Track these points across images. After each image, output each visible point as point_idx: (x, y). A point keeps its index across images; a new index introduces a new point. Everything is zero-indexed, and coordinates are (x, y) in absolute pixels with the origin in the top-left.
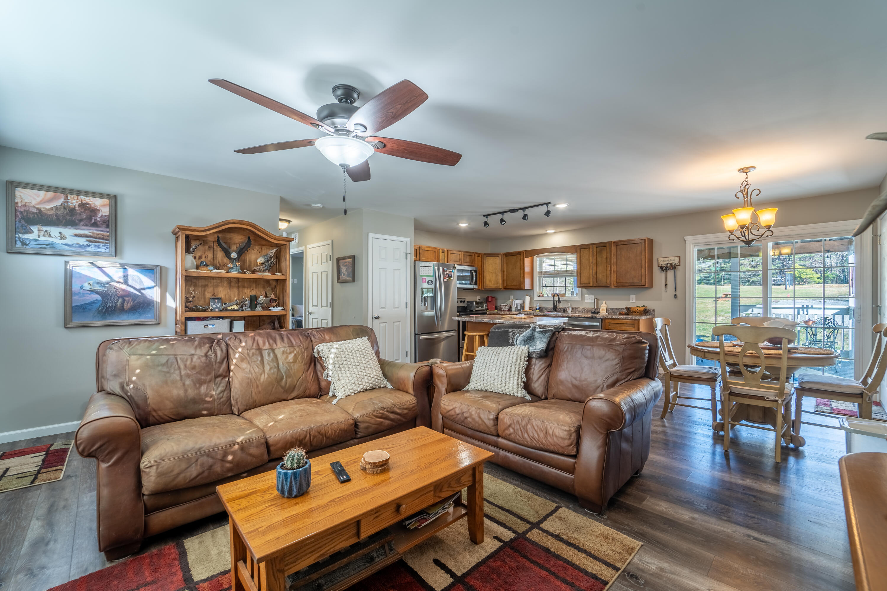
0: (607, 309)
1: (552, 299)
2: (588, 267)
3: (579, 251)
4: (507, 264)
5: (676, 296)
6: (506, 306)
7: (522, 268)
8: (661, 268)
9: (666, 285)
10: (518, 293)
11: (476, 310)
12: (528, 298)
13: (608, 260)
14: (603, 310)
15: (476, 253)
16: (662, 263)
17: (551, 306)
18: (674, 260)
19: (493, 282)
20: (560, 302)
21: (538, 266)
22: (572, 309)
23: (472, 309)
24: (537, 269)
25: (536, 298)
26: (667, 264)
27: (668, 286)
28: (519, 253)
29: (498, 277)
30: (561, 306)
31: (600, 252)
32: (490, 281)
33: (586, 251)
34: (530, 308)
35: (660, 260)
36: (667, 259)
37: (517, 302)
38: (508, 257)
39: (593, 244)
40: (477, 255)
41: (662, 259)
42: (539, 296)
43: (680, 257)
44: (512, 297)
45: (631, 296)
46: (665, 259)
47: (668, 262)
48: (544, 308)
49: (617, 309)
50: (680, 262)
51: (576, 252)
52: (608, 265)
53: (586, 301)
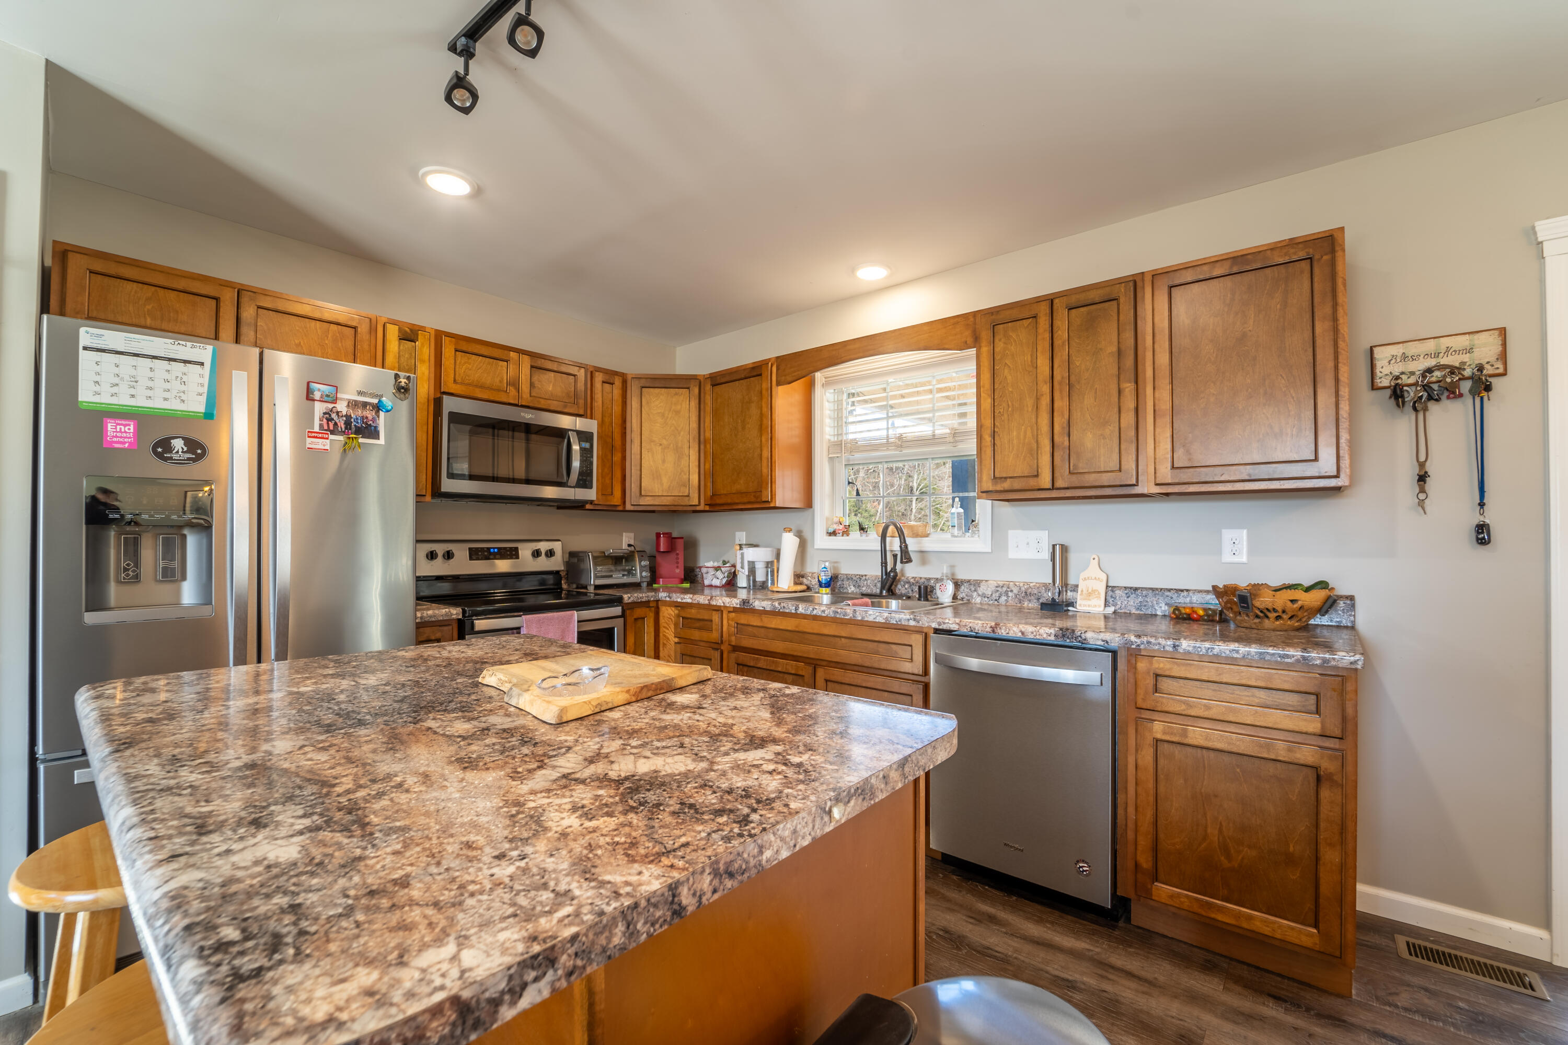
0: (1110, 588)
1: (877, 546)
2: (1029, 402)
3: (985, 335)
4: (716, 414)
5: (1482, 536)
6: (717, 569)
7: (766, 426)
8: (1397, 393)
9: (1422, 478)
10: (759, 521)
11: (597, 587)
12: (789, 543)
13: (1129, 362)
14: (1090, 594)
15: (599, 370)
16: (1397, 370)
17: (874, 571)
18: (1470, 350)
19: (665, 480)
20: (906, 557)
21: (827, 421)
22: (957, 585)
23: (583, 582)
24: (824, 432)
25: (821, 541)
26: (1429, 370)
27: (1431, 484)
28: (755, 372)
29: (684, 462)
30: (912, 571)
31: (1090, 325)
32: (656, 476)
33: (1020, 334)
34: (798, 577)
35: (1382, 355)
36: (1430, 346)
37: (751, 554)
38: (717, 388)
39: (1051, 300)
40: (599, 378)
41: (1397, 350)
42: (834, 533)
43: (1503, 332)
44: (741, 537)
45: (1228, 535)
46: (1412, 349)
47: (1431, 363)
48: (849, 578)
49: (1156, 591)
50: (1503, 356)
51: (976, 341)
52: (1129, 387)
53: (1012, 554)
